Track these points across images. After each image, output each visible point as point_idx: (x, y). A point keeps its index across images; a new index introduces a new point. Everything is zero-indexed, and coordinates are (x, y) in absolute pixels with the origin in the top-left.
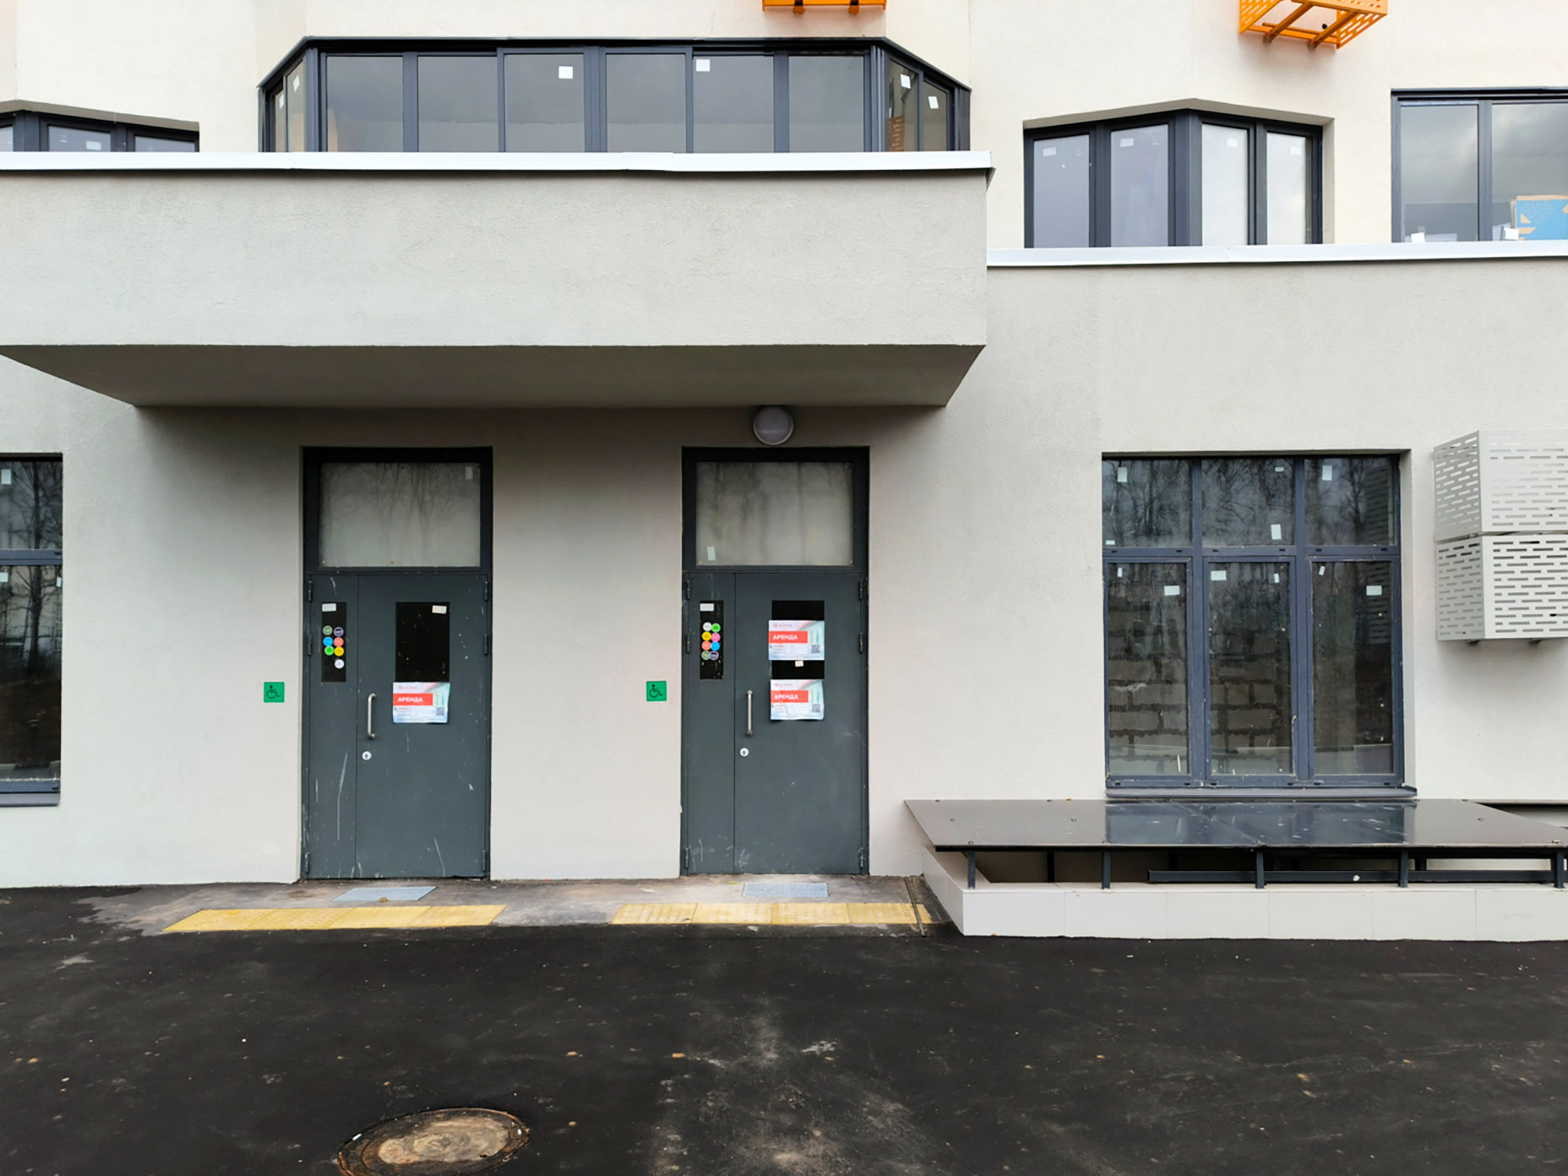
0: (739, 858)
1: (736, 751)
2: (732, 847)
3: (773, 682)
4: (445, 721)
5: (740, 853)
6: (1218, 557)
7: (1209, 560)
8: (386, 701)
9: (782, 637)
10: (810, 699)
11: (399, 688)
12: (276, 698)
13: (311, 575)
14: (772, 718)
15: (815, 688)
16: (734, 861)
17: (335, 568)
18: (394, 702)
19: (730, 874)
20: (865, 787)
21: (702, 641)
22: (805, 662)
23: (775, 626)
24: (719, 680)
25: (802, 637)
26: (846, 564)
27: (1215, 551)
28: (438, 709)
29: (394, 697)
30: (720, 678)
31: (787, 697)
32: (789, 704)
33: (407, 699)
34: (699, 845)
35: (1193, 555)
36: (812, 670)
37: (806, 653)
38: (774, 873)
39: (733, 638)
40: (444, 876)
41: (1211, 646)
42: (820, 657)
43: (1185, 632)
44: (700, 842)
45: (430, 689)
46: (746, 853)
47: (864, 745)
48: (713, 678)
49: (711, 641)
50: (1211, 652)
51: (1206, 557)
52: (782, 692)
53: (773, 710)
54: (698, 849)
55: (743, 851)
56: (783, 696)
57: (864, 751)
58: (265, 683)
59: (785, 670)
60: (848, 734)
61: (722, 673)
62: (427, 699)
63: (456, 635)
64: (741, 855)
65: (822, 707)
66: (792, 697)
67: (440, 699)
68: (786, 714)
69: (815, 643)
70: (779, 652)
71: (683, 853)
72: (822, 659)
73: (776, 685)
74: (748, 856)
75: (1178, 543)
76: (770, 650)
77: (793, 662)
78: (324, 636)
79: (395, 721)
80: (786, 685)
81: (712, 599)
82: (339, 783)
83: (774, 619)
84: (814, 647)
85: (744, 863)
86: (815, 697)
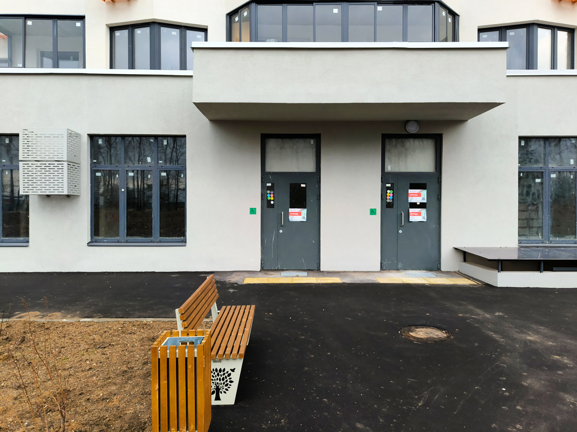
0: (399, 265)
1: (398, 232)
2: (396, 261)
3: (410, 209)
4: (305, 221)
5: (399, 263)
6: (554, 170)
7: (551, 170)
8: (287, 214)
9: (413, 195)
10: (422, 215)
11: (291, 210)
12: (254, 213)
13: (263, 174)
14: (410, 221)
15: (423, 211)
16: (397, 266)
17: (271, 172)
18: (289, 215)
19: (396, 270)
20: (439, 243)
21: (387, 196)
22: (420, 203)
23: (410, 191)
24: (392, 209)
25: (419, 195)
26: (433, 171)
27: (553, 168)
28: (303, 217)
29: (289, 213)
30: (393, 208)
31: (414, 214)
32: (415, 216)
33: (293, 214)
34: (386, 261)
35: (546, 169)
36: (422, 206)
37: (420, 200)
38: (410, 270)
39: (397, 195)
40: (305, 269)
41: (551, 198)
42: (425, 201)
43: (542, 194)
44: (386, 260)
45: (300, 211)
46: (401, 263)
47: (439, 230)
48: (390, 208)
49: (390, 196)
50: (551, 200)
51: (550, 170)
52: (413, 213)
53: (410, 218)
54: (385, 262)
55: (400, 263)
56: (413, 214)
57: (439, 231)
58: (250, 208)
59: (414, 205)
60: (434, 226)
61: (393, 206)
62: (300, 214)
63: (309, 193)
64: (400, 264)
65: (426, 217)
66: (416, 214)
67: (304, 214)
68: (414, 220)
69: (423, 197)
70: (412, 200)
71: (381, 263)
72: (426, 202)
73: (411, 210)
74: (402, 264)
75: (541, 165)
76: (409, 199)
77: (416, 203)
78: (267, 194)
79: (290, 220)
80: (414, 210)
81: (390, 182)
82: (272, 240)
83: (410, 189)
84: (423, 198)
85: (400, 267)
86: (423, 214)
